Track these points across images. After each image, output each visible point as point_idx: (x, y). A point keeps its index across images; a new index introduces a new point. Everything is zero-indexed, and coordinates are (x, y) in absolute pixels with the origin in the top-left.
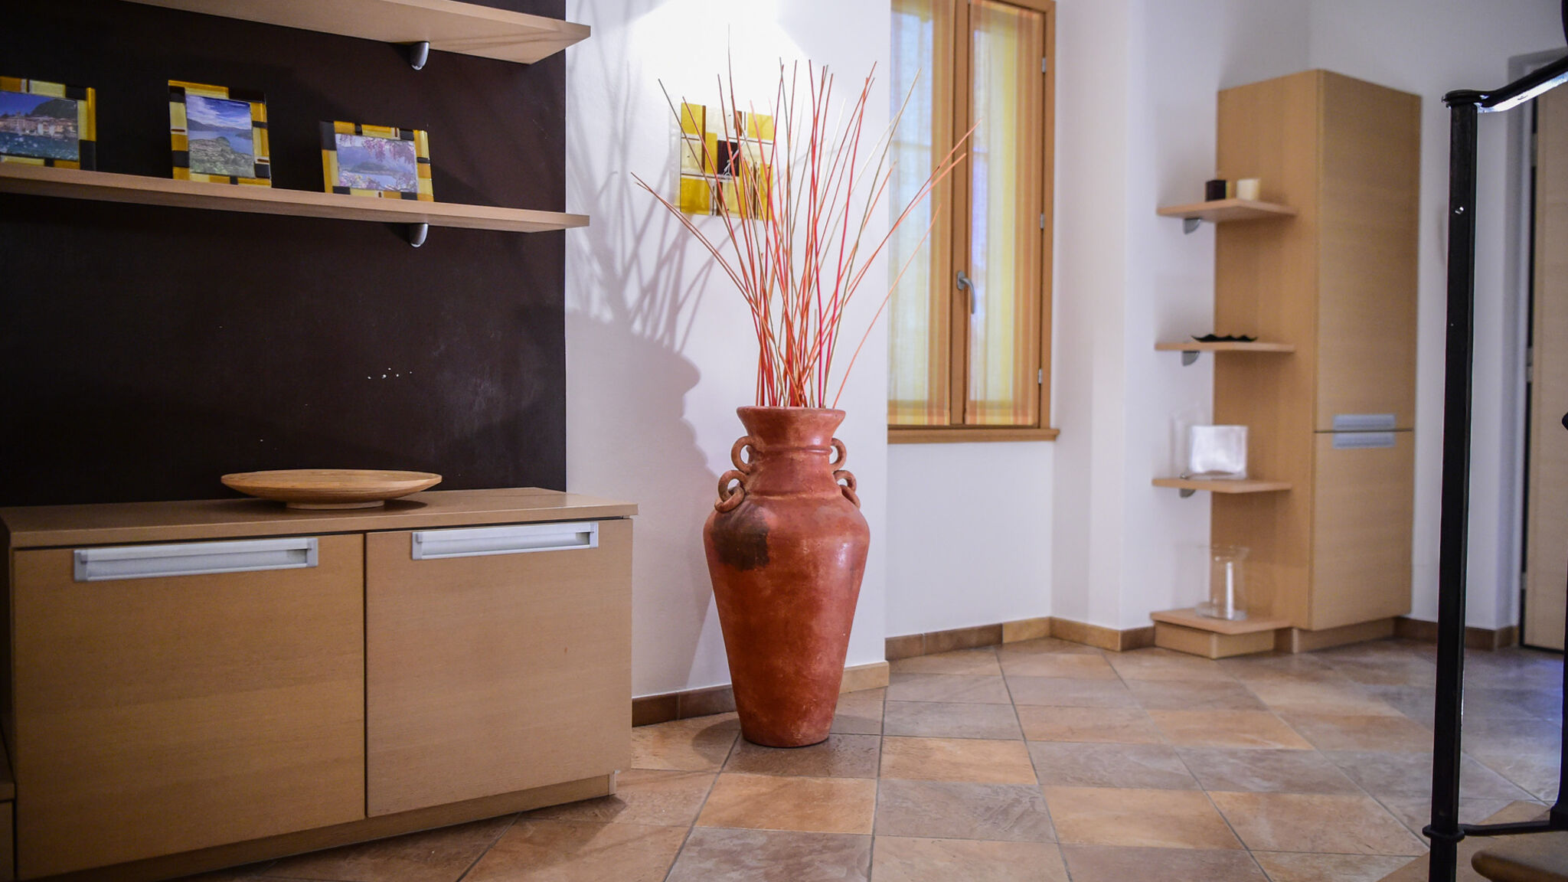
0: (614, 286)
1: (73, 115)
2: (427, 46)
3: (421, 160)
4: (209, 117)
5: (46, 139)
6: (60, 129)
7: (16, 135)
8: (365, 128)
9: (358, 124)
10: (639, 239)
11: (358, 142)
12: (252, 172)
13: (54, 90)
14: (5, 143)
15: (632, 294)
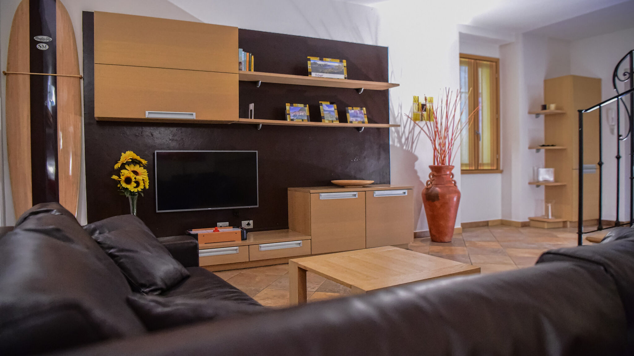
0: (400, 138)
1: (305, 110)
2: (363, 89)
3: (365, 114)
4: (327, 108)
5: (301, 116)
6: (304, 113)
7: (297, 115)
8: (354, 108)
9: (352, 107)
10: (405, 127)
11: (353, 111)
12: (335, 119)
13: (302, 106)
14: (295, 117)
15: (403, 140)
